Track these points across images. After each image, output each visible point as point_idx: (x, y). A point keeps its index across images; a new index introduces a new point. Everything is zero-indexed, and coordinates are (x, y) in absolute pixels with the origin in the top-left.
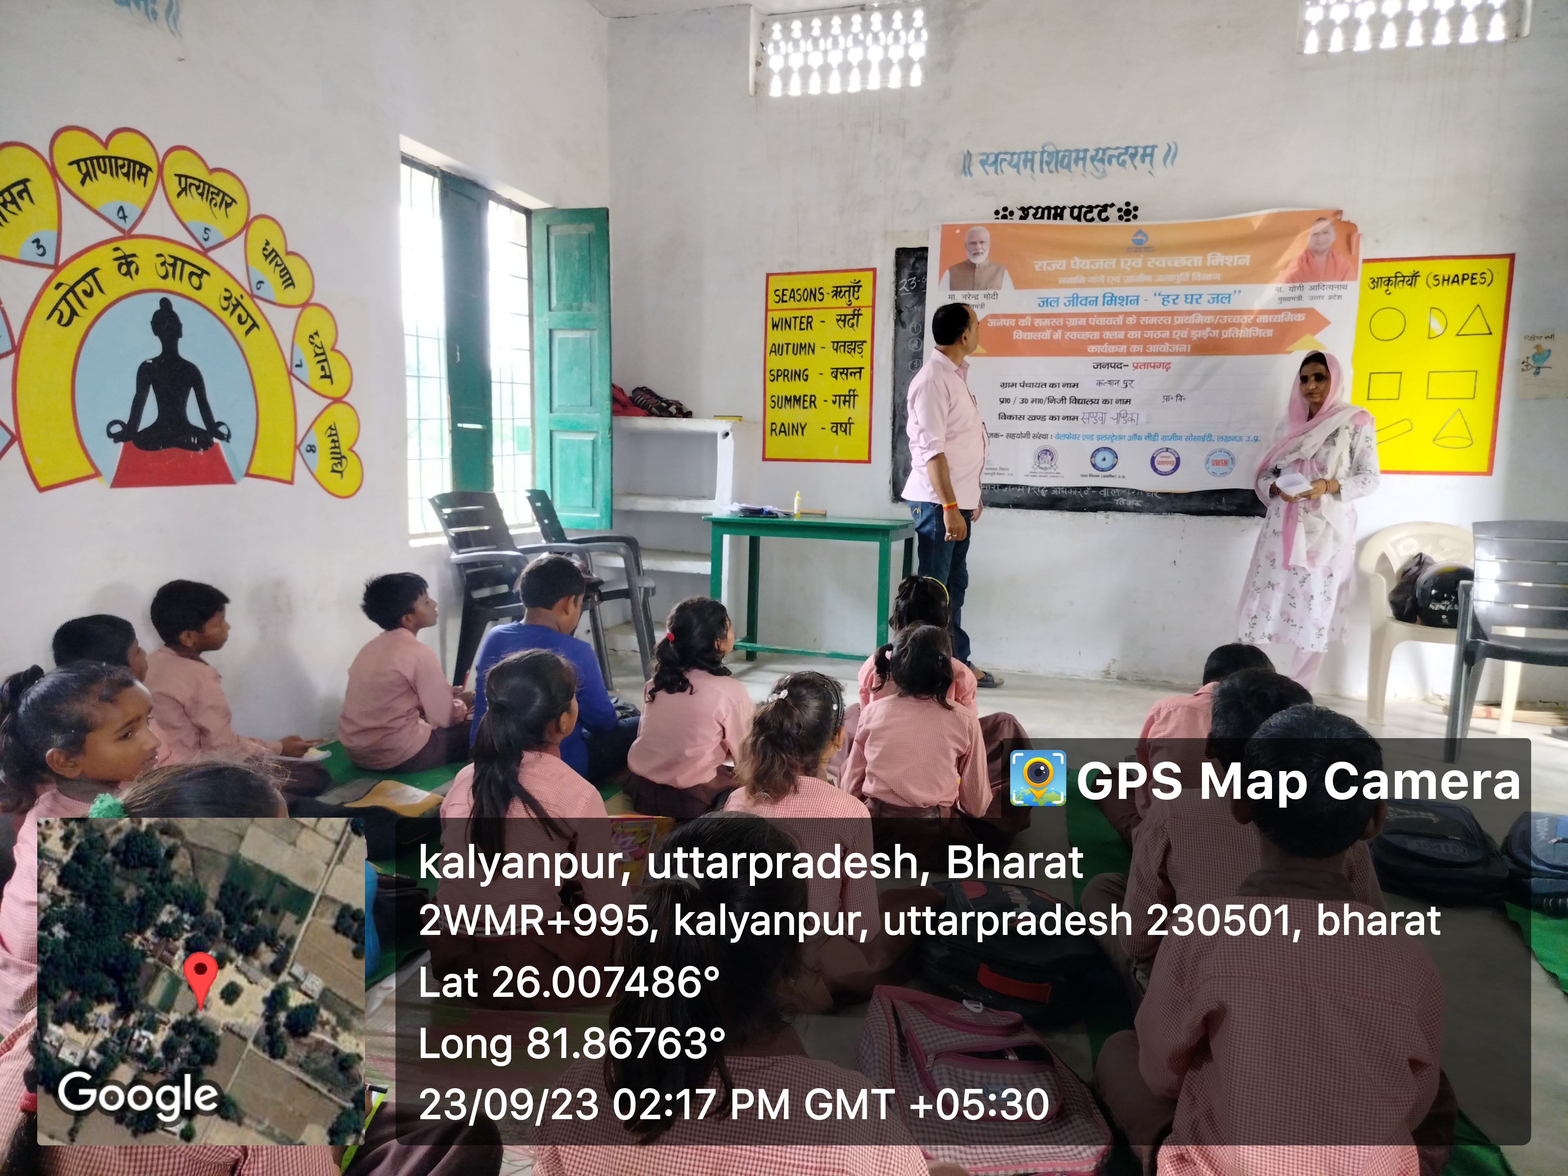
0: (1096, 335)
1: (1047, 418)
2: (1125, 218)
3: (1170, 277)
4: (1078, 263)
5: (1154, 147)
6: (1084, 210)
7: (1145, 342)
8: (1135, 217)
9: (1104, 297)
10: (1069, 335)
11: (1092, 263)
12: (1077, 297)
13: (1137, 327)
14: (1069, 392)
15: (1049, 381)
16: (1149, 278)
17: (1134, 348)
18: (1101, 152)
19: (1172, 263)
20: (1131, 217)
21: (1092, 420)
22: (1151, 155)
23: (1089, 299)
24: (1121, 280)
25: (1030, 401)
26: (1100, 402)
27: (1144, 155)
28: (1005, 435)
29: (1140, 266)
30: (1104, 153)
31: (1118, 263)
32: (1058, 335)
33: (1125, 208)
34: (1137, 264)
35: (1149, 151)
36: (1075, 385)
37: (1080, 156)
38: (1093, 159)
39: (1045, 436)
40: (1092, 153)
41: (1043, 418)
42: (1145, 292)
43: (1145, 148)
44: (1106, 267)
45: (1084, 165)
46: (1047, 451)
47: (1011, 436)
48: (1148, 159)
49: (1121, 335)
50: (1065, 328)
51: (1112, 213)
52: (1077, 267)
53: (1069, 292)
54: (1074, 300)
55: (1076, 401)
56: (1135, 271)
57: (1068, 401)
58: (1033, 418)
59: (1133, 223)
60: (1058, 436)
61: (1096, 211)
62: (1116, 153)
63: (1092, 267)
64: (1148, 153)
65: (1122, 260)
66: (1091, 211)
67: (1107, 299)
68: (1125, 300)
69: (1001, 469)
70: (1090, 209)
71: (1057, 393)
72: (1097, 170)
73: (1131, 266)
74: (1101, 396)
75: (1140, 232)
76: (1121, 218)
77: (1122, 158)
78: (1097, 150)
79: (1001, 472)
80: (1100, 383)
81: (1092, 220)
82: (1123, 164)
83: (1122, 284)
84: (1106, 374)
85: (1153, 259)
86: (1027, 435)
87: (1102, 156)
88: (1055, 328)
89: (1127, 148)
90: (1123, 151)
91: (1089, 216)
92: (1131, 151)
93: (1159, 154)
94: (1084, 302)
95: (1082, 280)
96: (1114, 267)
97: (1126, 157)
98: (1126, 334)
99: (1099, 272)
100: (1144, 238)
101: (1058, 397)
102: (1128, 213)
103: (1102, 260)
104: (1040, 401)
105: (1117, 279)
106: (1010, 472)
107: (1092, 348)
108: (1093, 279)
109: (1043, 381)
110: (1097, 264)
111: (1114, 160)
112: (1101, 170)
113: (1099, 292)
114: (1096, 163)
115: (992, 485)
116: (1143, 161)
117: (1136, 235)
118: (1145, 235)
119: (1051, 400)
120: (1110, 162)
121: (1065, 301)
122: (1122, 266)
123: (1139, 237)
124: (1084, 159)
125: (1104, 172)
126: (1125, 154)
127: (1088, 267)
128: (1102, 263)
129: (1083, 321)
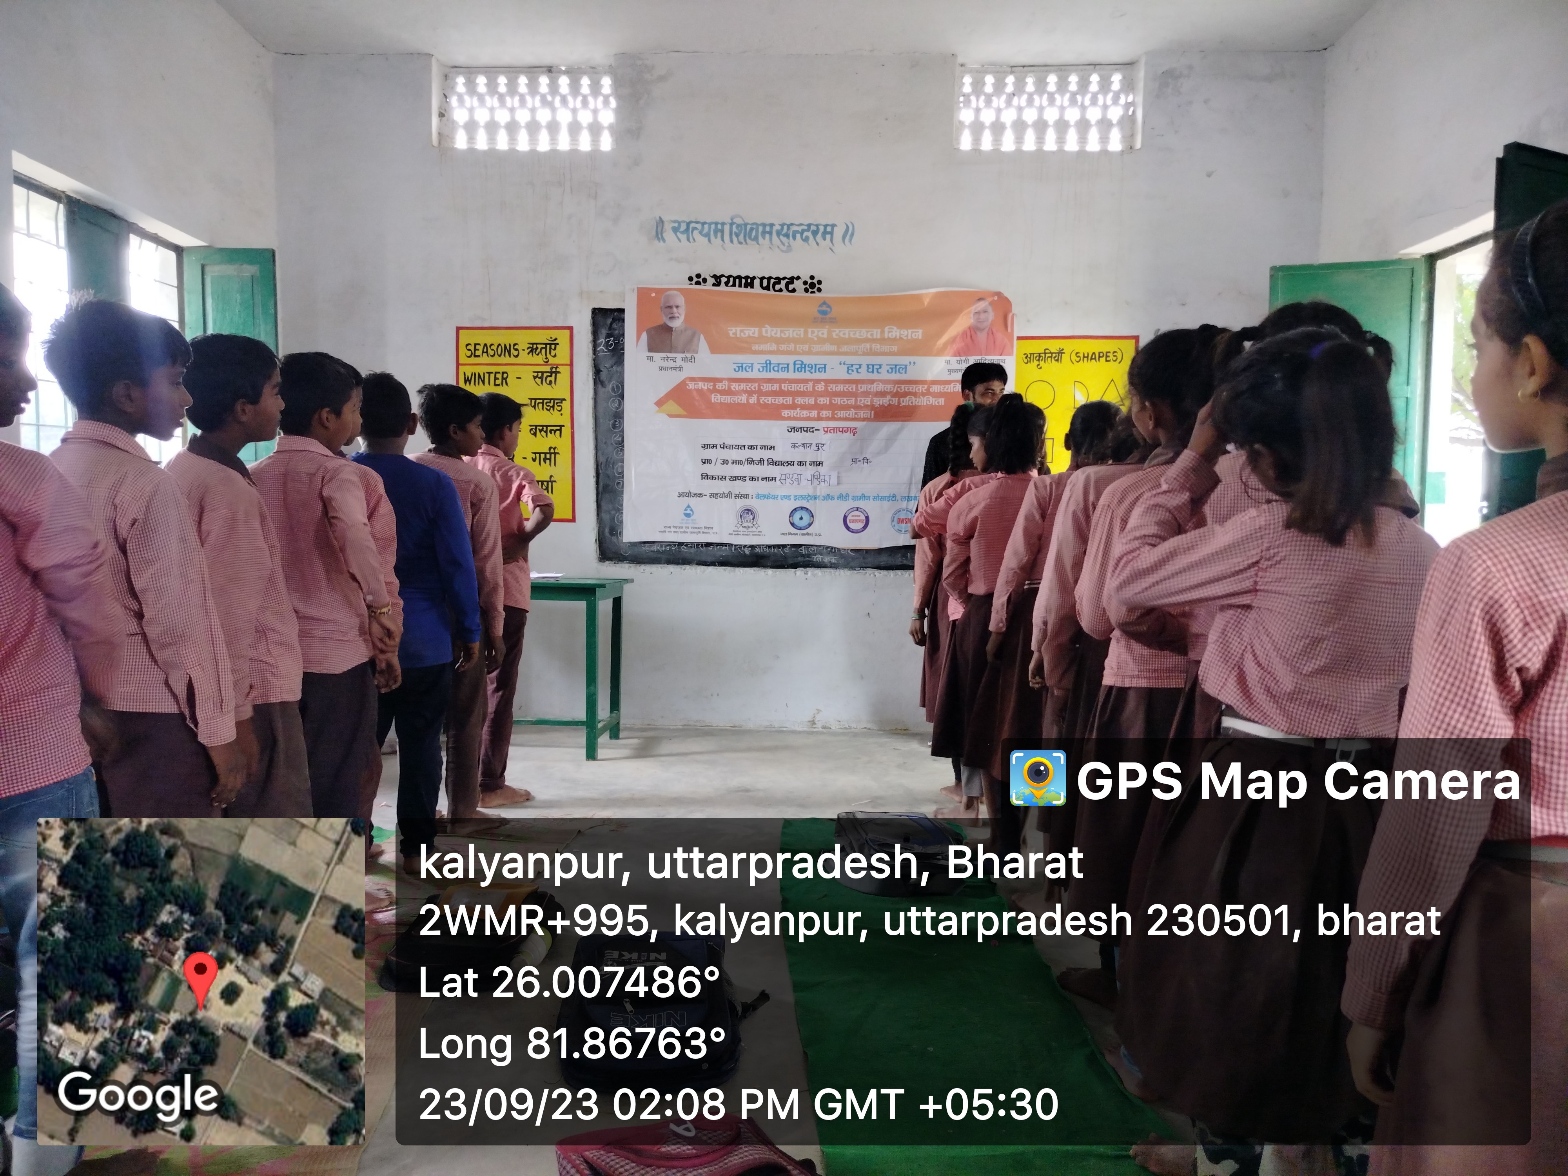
0: (789, 400)
1: (747, 479)
2: (810, 290)
3: (853, 348)
4: (769, 331)
5: (833, 226)
6: (772, 281)
7: (832, 407)
8: (819, 290)
9: (795, 364)
10: (763, 399)
11: (782, 332)
12: (770, 364)
13: (826, 393)
14: (766, 455)
15: (747, 443)
16: (834, 348)
17: (825, 413)
18: (785, 227)
19: (854, 334)
20: (815, 290)
21: (788, 481)
22: (831, 233)
23: (781, 366)
24: (810, 348)
25: (730, 462)
26: (796, 464)
27: (825, 233)
28: (708, 495)
29: (825, 336)
30: (788, 229)
31: (806, 332)
32: (753, 400)
33: (809, 281)
34: (823, 334)
35: (829, 229)
36: (772, 448)
37: (767, 230)
38: (779, 233)
39: (746, 496)
40: (778, 227)
41: (743, 479)
42: (832, 361)
43: (826, 226)
44: (795, 336)
45: (771, 239)
46: (748, 511)
47: (713, 496)
48: (828, 237)
49: (812, 401)
50: (760, 393)
51: (798, 285)
52: (769, 335)
53: (763, 358)
54: (767, 366)
55: (773, 463)
56: (821, 341)
57: (766, 462)
58: (734, 479)
59: (817, 294)
60: (759, 496)
61: (783, 283)
62: (800, 229)
63: (783, 335)
64: (828, 231)
65: (810, 330)
66: (779, 283)
67: (797, 366)
68: (813, 368)
69: (706, 528)
70: (778, 280)
71: (756, 455)
72: (783, 244)
73: (817, 336)
74: (797, 459)
75: (824, 303)
76: (806, 290)
77: (805, 234)
78: (782, 225)
79: (706, 530)
80: (794, 446)
81: (781, 290)
82: (806, 240)
83: (809, 353)
84: (799, 437)
85: (837, 330)
86: (729, 495)
87: (787, 231)
88: (750, 393)
89: (809, 225)
90: (806, 228)
91: (777, 287)
92: (813, 228)
93: (838, 232)
94: (776, 369)
95: (774, 347)
96: (802, 336)
97: (809, 234)
98: (816, 401)
99: (788, 340)
100: (828, 309)
101: (756, 458)
102: (813, 285)
103: (791, 330)
104: (740, 462)
105: (806, 347)
106: (715, 530)
107: (785, 413)
108: (783, 347)
109: (741, 443)
110: (787, 333)
111: (798, 236)
112: (787, 244)
113: (790, 359)
114: (781, 237)
115: (698, 544)
116: (825, 239)
117: (820, 306)
118: (829, 306)
119: (750, 462)
120: (794, 238)
121: (759, 366)
122: (810, 335)
123: (824, 308)
124: (770, 233)
125: (789, 246)
126: (808, 230)
127: (778, 335)
128: (791, 332)
129: (776, 387)
